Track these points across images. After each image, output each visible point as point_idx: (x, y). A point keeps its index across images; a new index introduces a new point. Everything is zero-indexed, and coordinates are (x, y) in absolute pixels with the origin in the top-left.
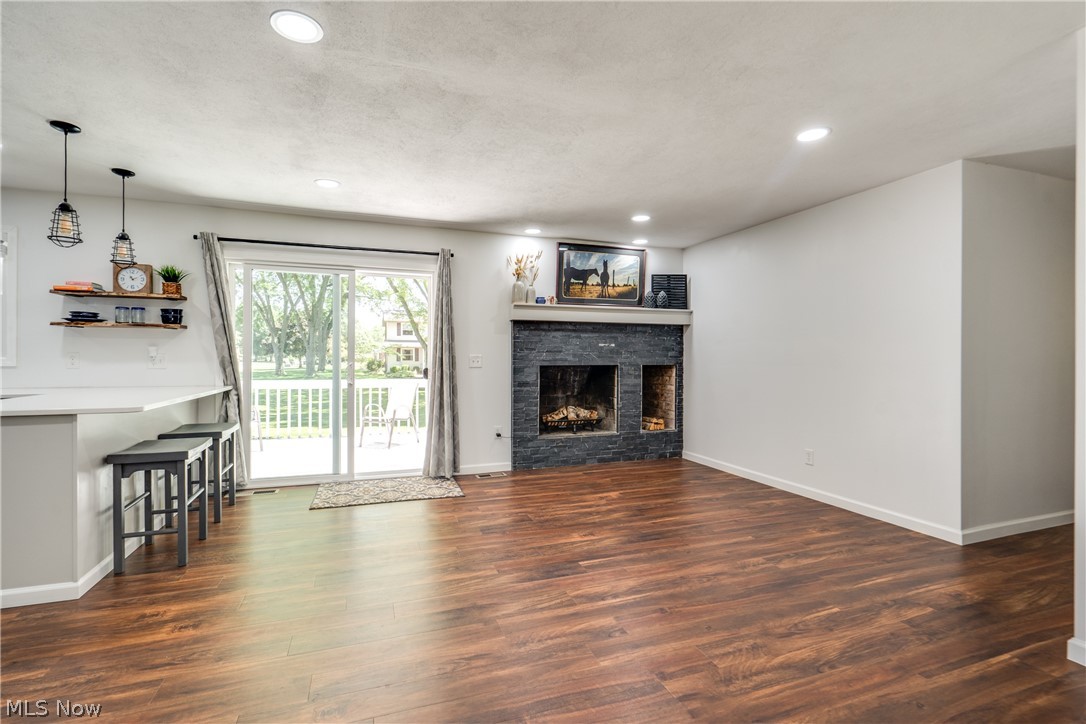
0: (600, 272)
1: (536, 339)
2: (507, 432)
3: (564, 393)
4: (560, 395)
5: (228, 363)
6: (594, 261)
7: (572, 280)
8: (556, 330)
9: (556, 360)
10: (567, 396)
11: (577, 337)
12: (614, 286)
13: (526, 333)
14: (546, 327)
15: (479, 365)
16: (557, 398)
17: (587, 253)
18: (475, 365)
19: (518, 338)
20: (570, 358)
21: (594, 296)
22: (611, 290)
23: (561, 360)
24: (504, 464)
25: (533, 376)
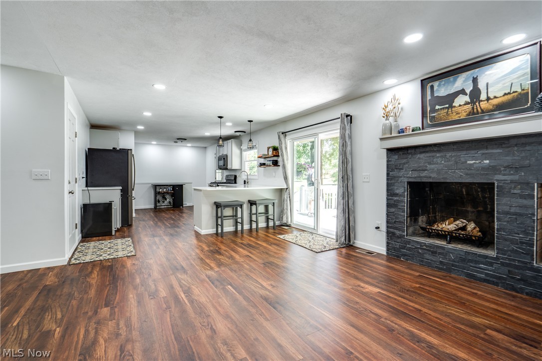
0: (468, 91)
1: (404, 161)
2: (384, 227)
3: (474, 207)
4: (469, 209)
5: (286, 178)
6: (462, 82)
7: (437, 107)
8: (421, 153)
9: (420, 177)
10: (479, 211)
11: (441, 157)
12: (488, 99)
13: (396, 157)
14: (413, 151)
15: (367, 180)
16: (467, 212)
17: (451, 78)
18: (365, 180)
19: (390, 161)
20: (434, 175)
21: (463, 116)
22: (484, 105)
23: (425, 177)
24: (382, 249)
25: (402, 190)
